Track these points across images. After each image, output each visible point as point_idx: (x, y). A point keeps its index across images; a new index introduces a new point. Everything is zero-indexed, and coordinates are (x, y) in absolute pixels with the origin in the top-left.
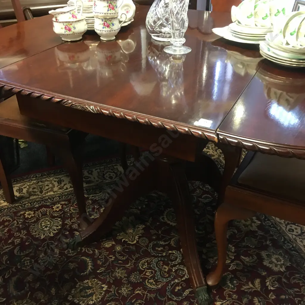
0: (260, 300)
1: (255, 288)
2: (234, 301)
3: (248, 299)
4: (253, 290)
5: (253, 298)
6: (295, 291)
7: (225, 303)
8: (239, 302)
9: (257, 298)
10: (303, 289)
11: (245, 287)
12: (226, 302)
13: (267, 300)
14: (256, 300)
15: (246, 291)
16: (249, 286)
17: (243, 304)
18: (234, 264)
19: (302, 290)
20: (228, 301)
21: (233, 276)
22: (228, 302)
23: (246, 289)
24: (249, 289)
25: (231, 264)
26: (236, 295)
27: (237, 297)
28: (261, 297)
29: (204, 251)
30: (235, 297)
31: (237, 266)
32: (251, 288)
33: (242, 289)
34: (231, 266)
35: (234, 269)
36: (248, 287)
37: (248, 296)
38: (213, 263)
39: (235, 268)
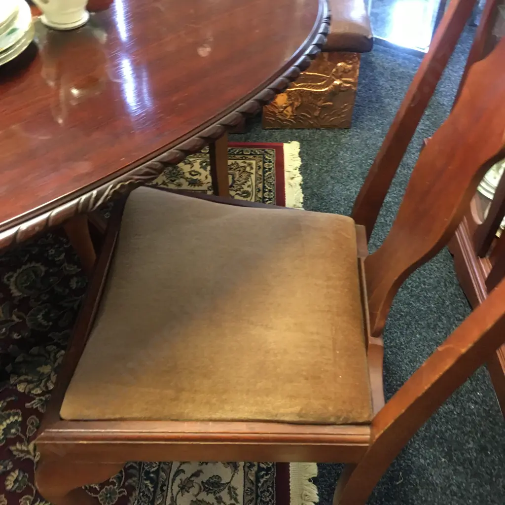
0: (20, 478)
1: (33, 454)
3: (4, 468)
4: (28, 456)
5: (13, 470)
6: (90, 487)
9: (19, 473)
10: (106, 489)
11: (19, 447)
13: (30, 484)
14: (13, 476)
15: (15, 453)
16: (28, 448)
18: (41, 400)
19: (104, 490)
21: (20, 419)
23: (17, 450)
24: (22, 451)
25: (38, 398)
28: (26, 474)
29: (19, 359)
31: (43, 405)
32: (28, 452)
33: (12, 448)
34: (34, 399)
35: (34, 407)
36: (24, 448)
37: (10, 463)
38: (11, 385)
39: (37, 408)
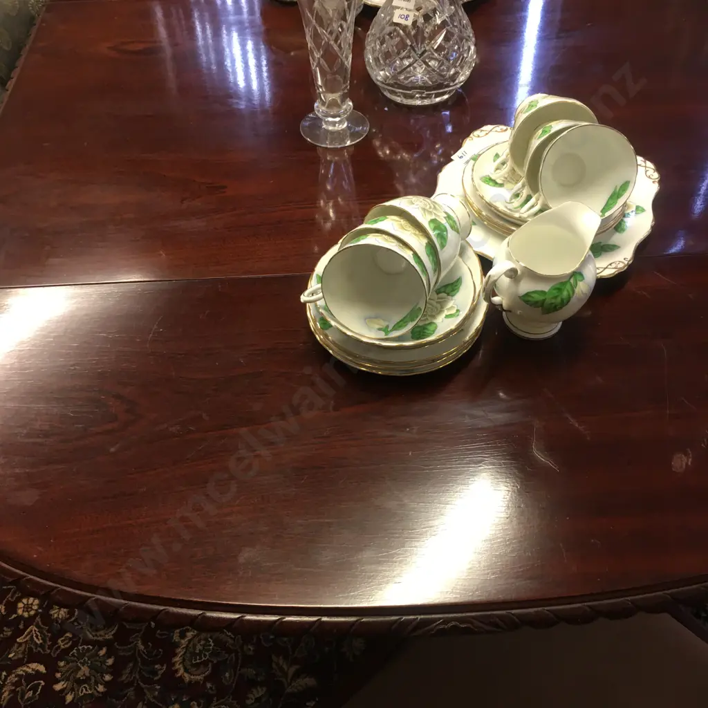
0: (264, 700)
1: (289, 681)
2: (239, 650)
3: (255, 675)
4: (284, 680)
5: (262, 684)
7: (227, 636)
8: (240, 661)
9: (266, 693)
11: (281, 662)
12: (232, 638)
14: (258, 692)
15: (274, 666)
16: (288, 669)
17: (240, 670)
20: (234, 639)
22: (231, 641)
23: (277, 664)
24: (281, 669)
26: (253, 651)
27: (251, 653)
28: (271, 700)
30: (250, 649)
32: (286, 675)
33: (274, 657)
36: (285, 667)
37: (264, 674)
